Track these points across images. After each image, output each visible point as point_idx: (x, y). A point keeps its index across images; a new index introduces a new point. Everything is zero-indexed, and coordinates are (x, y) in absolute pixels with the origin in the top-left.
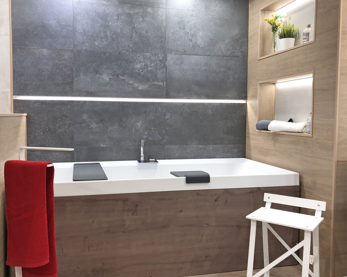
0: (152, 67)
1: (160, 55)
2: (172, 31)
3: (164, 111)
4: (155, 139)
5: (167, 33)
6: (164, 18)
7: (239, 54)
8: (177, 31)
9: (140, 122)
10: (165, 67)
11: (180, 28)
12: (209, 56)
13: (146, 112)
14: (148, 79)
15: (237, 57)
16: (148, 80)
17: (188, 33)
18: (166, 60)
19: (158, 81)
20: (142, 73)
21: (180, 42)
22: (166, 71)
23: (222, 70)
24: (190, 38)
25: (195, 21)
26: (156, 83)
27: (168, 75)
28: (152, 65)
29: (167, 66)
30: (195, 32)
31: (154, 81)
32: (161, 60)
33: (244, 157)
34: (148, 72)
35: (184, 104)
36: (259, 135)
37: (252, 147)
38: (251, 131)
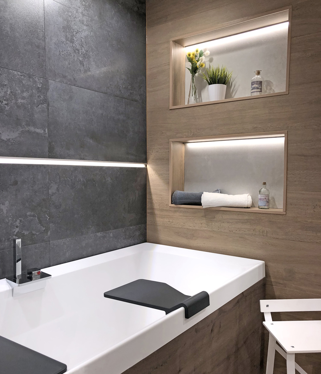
0: (23, 98)
1: (37, 79)
2: (55, 40)
3: (47, 181)
4: (34, 232)
5: (47, 40)
8: (63, 42)
9: (7, 203)
10: (45, 101)
11: (67, 39)
12: (105, 93)
13: (16, 183)
14: (18, 119)
15: (136, 101)
16: (18, 122)
17: (78, 50)
18: (47, 89)
19: (35, 125)
20: (7, 108)
21: (67, 63)
22: (48, 109)
24: (81, 59)
25: (87, 33)
26: (32, 129)
27: (50, 116)
28: (25, 94)
29: (50, 100)
30: (87, 51)
31: (28, 125)
32: (39, 88)
34: (18, 107)
36: (175, 211)
37: (159, 228)
38: (156, 206)
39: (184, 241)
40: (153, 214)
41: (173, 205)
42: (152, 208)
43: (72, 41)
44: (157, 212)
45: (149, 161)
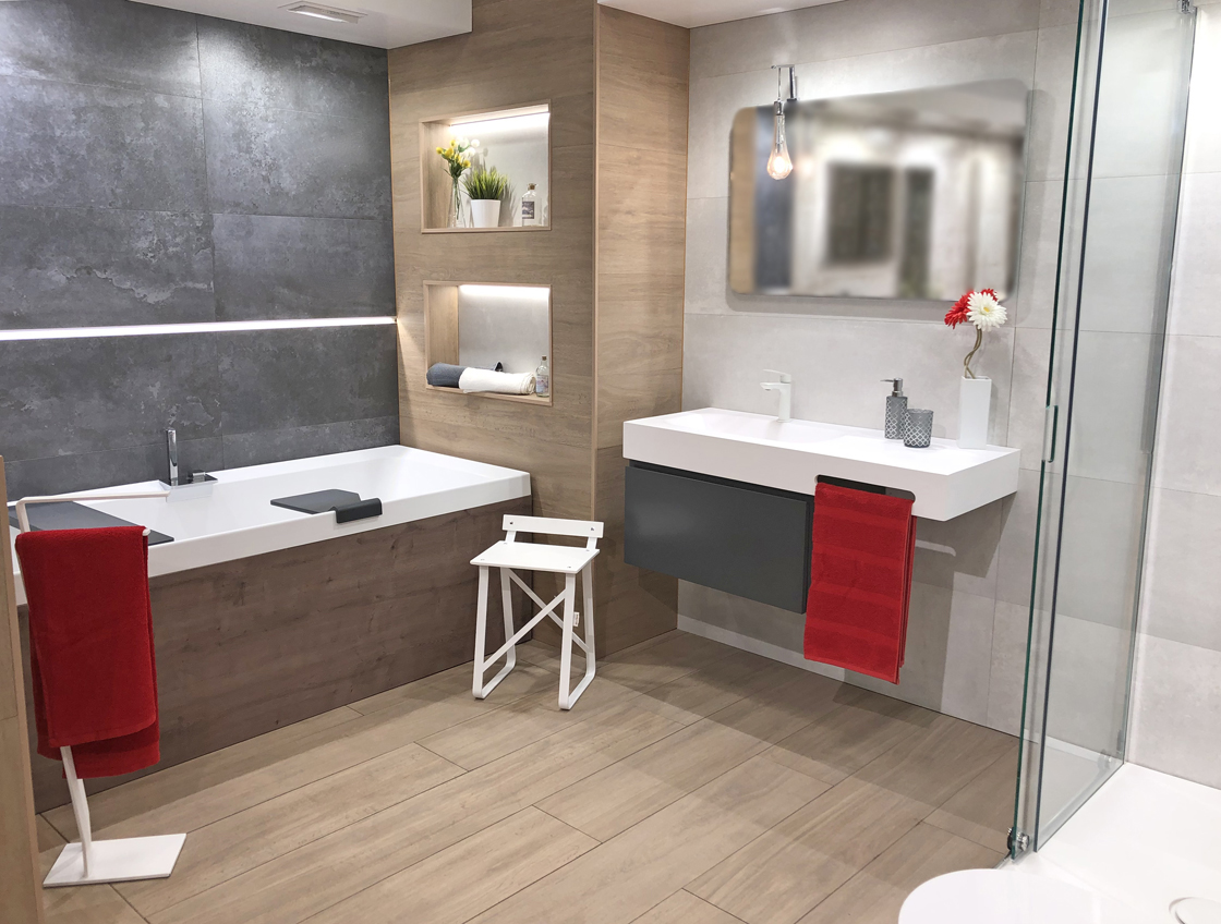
0: (176, 245)
1: (195, 217)
2: (220, 156)
3: (215, 352)
4: (198, 423)
5: (208, 160)
6: (199, 122)
7: (374, 212)
8: (233, 156)
9: (158, 384)
10: (209, 244)
11: (240, 149)
12: (309, 216)
13: (169, 358)
14: (169, 274)
15: (371, 218)
16: (169, 278)
17: (260, 162)
18: (211, 227)
19: (194, 278)
20: (154, 261)
21: (241, 184)
22: (213, 255)
23: (341, 249)
24: (264, 173)
25: (273, 132)
26: (190, 284)
27: (217, 264)
28: (178, 240)
29: (216, 241)
30: (275, 159)
31: (184, 279)
32: (198, 227)
33: (397, 442)
34: (170, 258)
35: (260, 333)
36: (434, 397)
37: (415, 422)
38: (411, 387)
39: (445, 443)
40: (407, 399)
41: (430, 387)
42: (406, 391)
43: (249, 151)
44: (411, 397)
45: (400, 313)
